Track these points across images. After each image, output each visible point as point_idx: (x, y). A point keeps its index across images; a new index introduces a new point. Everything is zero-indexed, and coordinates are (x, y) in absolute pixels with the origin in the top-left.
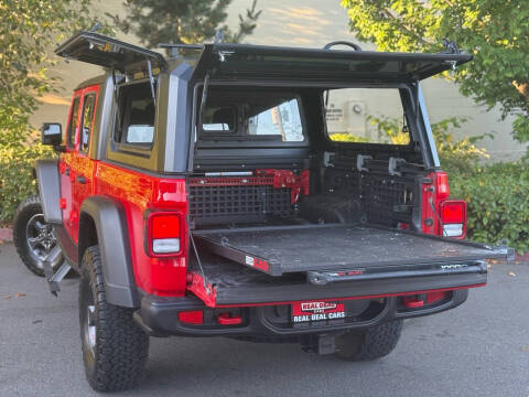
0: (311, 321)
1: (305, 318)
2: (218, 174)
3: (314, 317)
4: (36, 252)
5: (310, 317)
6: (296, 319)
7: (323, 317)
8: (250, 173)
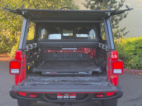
2: (66, 49)
5: (63, 97)
6: (58, 97)
7: (68, 97)
8: (76, 49)
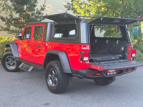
0: (110, 74)
1: (109, 74)
3: (111, 74)
4: (8, 66)
6: (108, 74)
7: (112, 73)
